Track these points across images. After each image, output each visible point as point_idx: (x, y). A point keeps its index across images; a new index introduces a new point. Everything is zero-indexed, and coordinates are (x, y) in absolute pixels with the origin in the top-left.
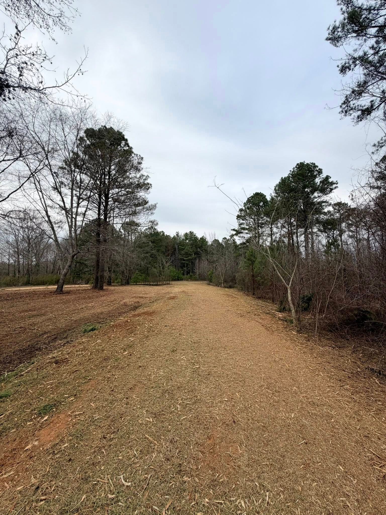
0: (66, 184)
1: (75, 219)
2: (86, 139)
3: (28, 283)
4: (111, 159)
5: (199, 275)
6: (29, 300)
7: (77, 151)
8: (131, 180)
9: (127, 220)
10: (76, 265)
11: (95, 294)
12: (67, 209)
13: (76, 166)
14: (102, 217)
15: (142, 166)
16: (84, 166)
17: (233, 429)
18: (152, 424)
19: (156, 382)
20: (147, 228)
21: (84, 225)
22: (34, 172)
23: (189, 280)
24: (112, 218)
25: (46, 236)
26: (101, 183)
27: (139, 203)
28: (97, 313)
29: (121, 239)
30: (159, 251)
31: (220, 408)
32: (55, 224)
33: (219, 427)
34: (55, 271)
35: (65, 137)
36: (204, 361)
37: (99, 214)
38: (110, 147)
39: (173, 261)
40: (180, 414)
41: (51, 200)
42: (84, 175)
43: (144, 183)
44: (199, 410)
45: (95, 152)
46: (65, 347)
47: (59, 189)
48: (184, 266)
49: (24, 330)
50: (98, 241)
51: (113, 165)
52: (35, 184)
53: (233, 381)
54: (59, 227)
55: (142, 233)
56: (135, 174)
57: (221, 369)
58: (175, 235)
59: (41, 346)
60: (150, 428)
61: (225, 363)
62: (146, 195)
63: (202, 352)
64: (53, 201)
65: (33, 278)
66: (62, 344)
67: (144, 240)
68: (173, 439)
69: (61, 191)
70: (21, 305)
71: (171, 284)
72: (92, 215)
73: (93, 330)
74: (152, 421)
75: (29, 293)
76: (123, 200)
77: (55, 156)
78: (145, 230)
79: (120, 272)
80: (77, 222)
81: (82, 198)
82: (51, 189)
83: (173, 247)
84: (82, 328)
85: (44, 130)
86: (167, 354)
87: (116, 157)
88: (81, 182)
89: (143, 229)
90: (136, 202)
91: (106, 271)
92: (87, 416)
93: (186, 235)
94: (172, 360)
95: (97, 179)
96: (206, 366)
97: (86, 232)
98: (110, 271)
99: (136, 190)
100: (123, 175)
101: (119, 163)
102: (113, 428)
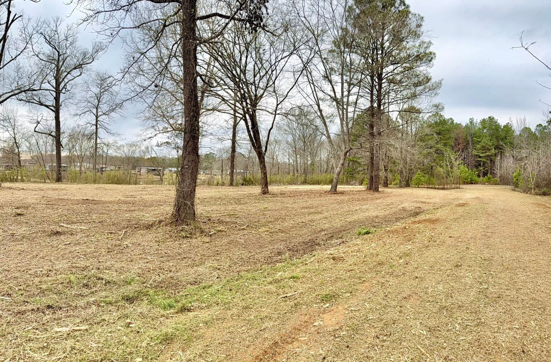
0: (336, 69)
1: (347, 110)
2: (355, 7)
3: (305, 182)
4: (383, 28)
5: (500, 177)
6: (307, 198)
7: (346, 26)
8: (408, 52)
9: (406, 106)
10: (349, 164)
11: (369, 196)
12: (338, 99)
13: (346, 45)
14: (375, 105)
15: (423, 29)
16: (354, 43)
17: (520, 359)
18: (426, 337)
19: (434, 296)
20: (431, 114)
21: (355, 117)
22: (306, 64)
23: (487, 184)
24: (387, 105)
25: (319, 133)
26: (373, 60)
27: (420, 82)
28: (372, 216)
29: (398, 130)
30: (446, 145)
31: (508, 336)
32: (328, 118)
33: (504, 355)
34: (329, 170)
35: (333, 12)
36: (494, 281)
37: (372, 101)
38: (382, 11)
39: (465, 158)
40: (458, 334)
41: (322, 91)
42: (354, 54)
43: (425, 53)
44: (481, 333)
45: (366, 22)
46: (341, 247)
47: (330, 77)
48: (480, 165)
49: (305, 225)
50: (372, 135)
51: (387, 34)
52: (307, 76)
53: (529, 307)
54: (331, 121)
55: (424, 122)
56: (414, 42)
57: (515, 292)
58: (468, 122)
59: (320, 242)
60: (423, 340)
61: (522, 286)
62: (428, 69)
63: (493, 272)
64: (324, 93)
65: (309, 177)
66: (338, 243)
67: (427, 131)
68: (448, 356)
69: (331, 79)
70: (301, 203)
71: (462, 188)
72: (364, 103)
73: (367, 233)
74: (425, 334)
75: (307, 192)
76: (399, 79)
77: (325, 38)
78: (428, 118)
79: (398, 172)
80: (348, 114)
81: (352, 84)
82: (322, 78)
83: (465, 139)
84: (357, 230)
85: (313, 12)
86: (449, 268)
87: (390, 22)
88: (351, 64)
89: (425, 116)
90: (416, 80)
91: (381, 170)
92: (362, 314)
93: (484, 121)
94: (454, 276)
95: (368, 56)
96: (497, 287)
97: (358, 124)
98: (386, 170)
99: (415, 64)
100: (399, 46)
101: (394, 31)
102: (386, 331)
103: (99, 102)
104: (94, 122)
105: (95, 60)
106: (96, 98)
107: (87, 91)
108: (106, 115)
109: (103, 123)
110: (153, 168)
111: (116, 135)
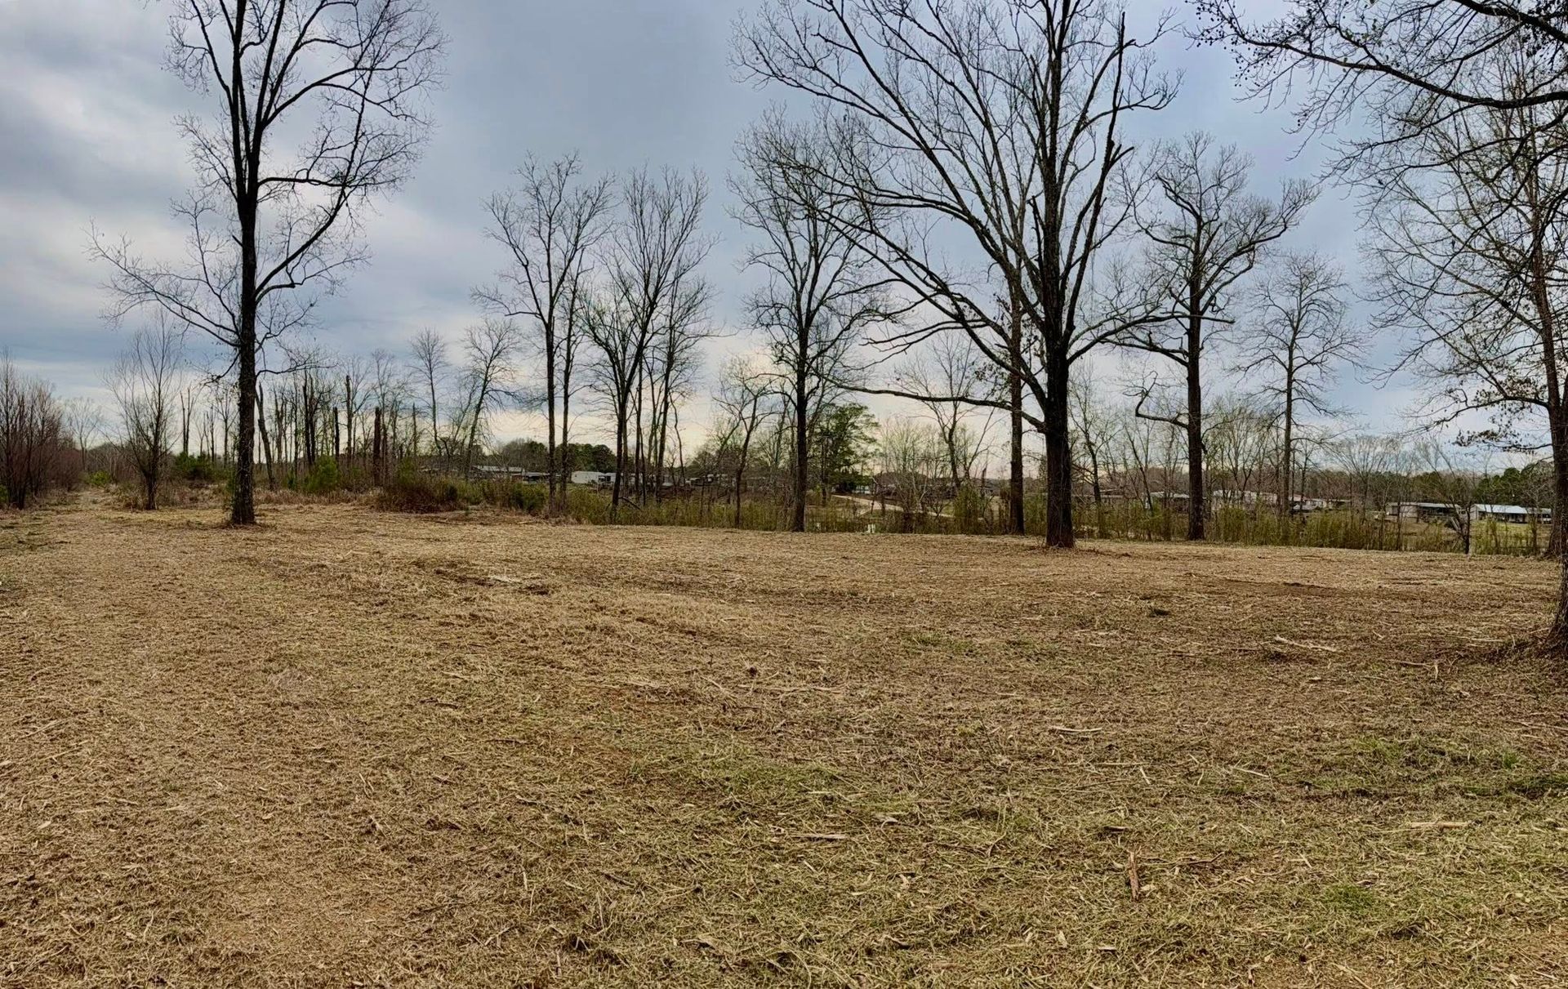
103: (1295, 334)
104: (1283, 385)
105: (1290, 228)
106: (1288, 322)
107: (1265, 308)
108: (1313, 364)
109: (1306, 386)
110: (1442, 505)
111: (1341, 416)
